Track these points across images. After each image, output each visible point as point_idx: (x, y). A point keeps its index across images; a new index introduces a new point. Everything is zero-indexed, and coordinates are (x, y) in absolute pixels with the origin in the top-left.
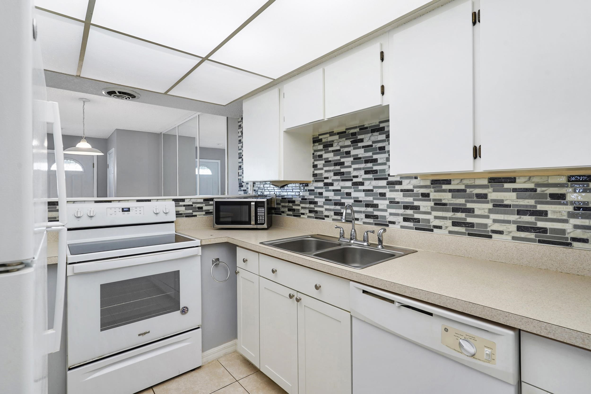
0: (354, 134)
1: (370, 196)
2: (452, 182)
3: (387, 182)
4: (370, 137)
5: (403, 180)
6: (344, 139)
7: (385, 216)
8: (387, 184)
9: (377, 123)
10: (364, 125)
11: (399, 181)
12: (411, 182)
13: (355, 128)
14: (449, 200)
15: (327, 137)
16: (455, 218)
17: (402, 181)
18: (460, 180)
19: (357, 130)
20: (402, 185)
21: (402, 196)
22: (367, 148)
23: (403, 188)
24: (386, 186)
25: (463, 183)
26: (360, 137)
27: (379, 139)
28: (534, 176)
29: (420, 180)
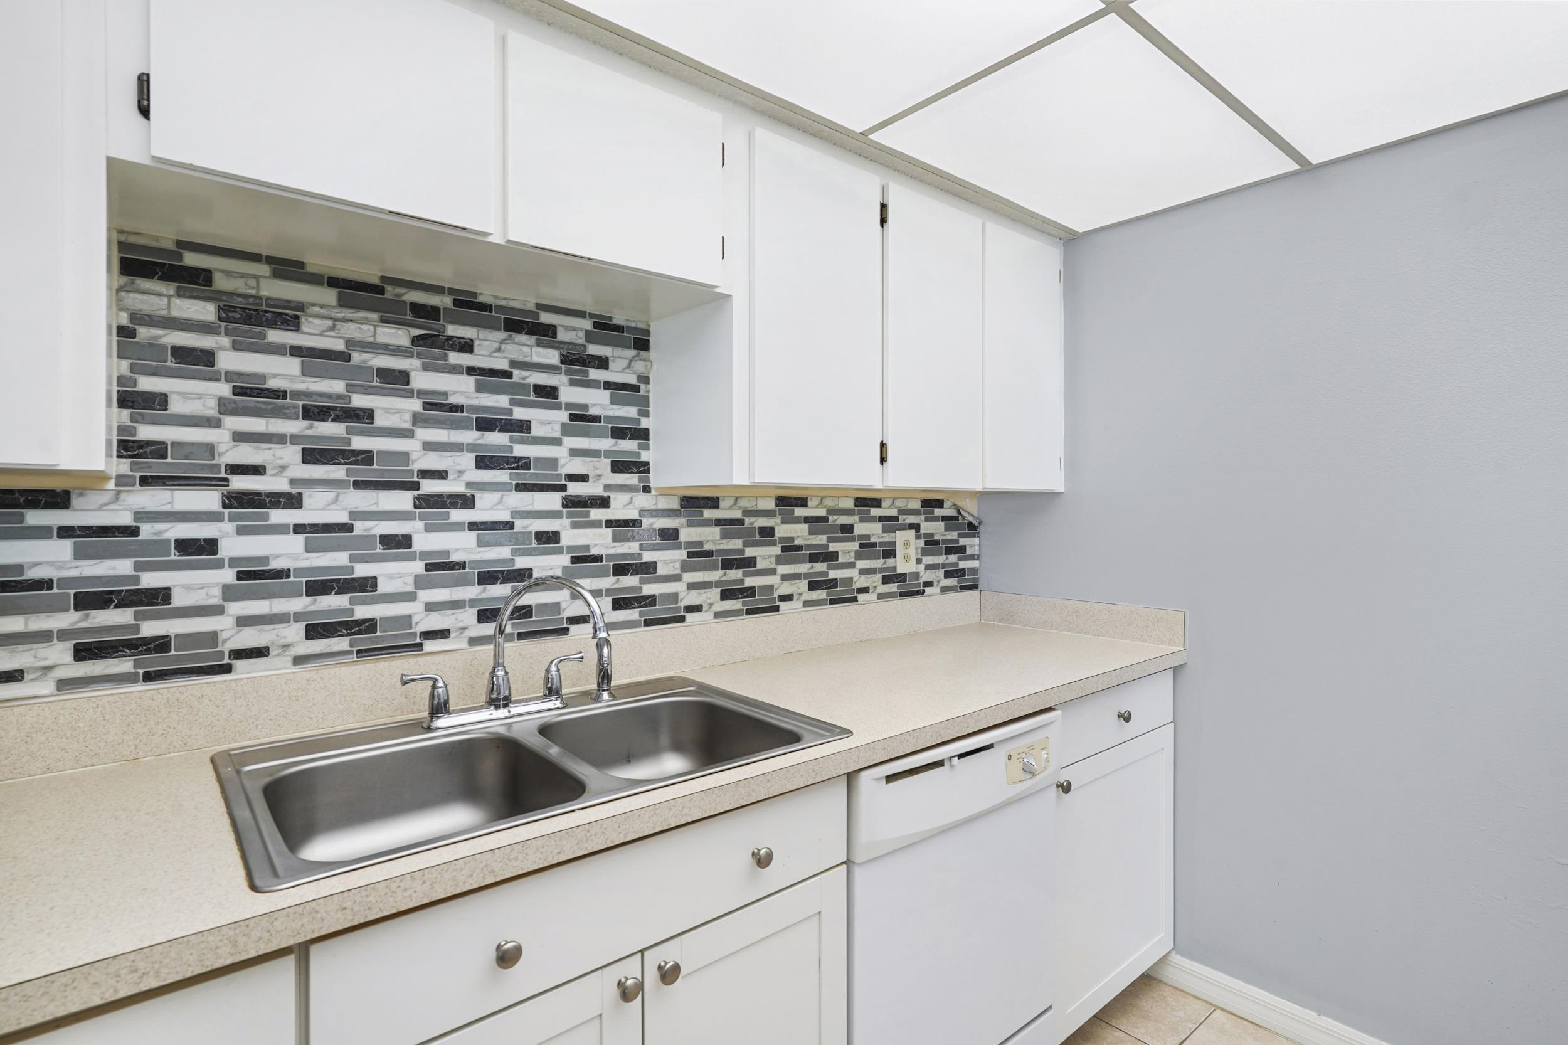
0: (423, 312)
1: (501, 545)
2: (722, 504)
3: (563, 498)
4: (503, 342)
5: (613, 496)
6: (374, 316)
7: (558, 604)
8: (563, 504)
9: (531, 307)
10: (475, 295)
11: (602, 496)
12: (634, 500)
13: (438, 290)
14: (715, 544)
15: (256, 278)
16: (726, 581)
17: (609, 497)
18: (735, 498)
19: (446, 301)
20: (609, 507)
21: (610, 538)
22: (487, 377)
23: (613, 518)
24: (561, 511)
25: (740, 505)
26: (453, 330)
27: (536, 359)
29: (657, 496)
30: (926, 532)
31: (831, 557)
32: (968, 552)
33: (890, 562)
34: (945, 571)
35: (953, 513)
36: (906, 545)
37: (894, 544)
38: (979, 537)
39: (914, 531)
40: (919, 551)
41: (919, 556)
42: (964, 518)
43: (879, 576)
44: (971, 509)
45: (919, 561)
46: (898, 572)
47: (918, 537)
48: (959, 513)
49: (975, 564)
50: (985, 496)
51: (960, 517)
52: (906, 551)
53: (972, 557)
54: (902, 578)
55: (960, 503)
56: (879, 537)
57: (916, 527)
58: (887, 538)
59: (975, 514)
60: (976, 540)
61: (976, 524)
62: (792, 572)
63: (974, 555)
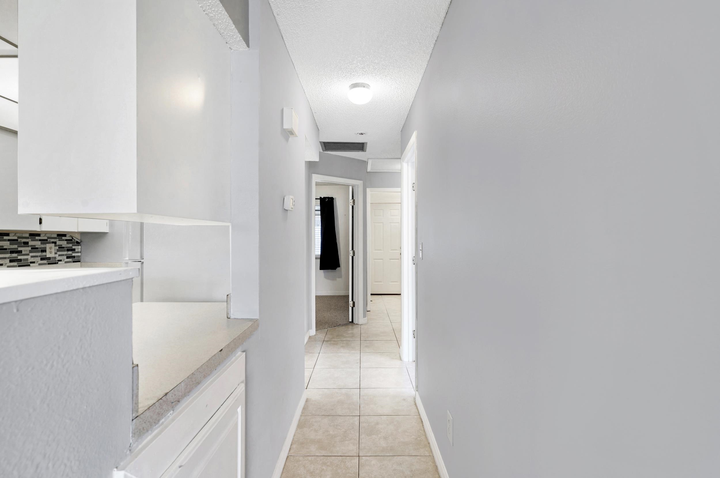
28: (17, 233)
30: (59, 244)
31: (20, 252)
32: (76, 251)
33: (44, 254)
34: (67, 257)
35: (71, 238)
36: (51, 248)
37: (46, 248)
38: (81, 246)
39: (54, 244)
40: (56, 250)
41: (56, 252)
42: (75, 240)
43: (40, 258)
44: (77, 238)
45: (56, 253)
46: (47, 257)
47: (55, 246)
48: (73, 238)
49: (79, 254)
50: (83, 234)
51: (73, 240)
52: (51, 250)
53: (78, 252)
54: (49, 258)
55: (72, 235)
56: (39, 246)
57: (55, 243)
58: (43, 246)
59: (79, 238)
60: (80, 247)
61: (80, 242)
62: (3, 257)
63: (79, 252)
